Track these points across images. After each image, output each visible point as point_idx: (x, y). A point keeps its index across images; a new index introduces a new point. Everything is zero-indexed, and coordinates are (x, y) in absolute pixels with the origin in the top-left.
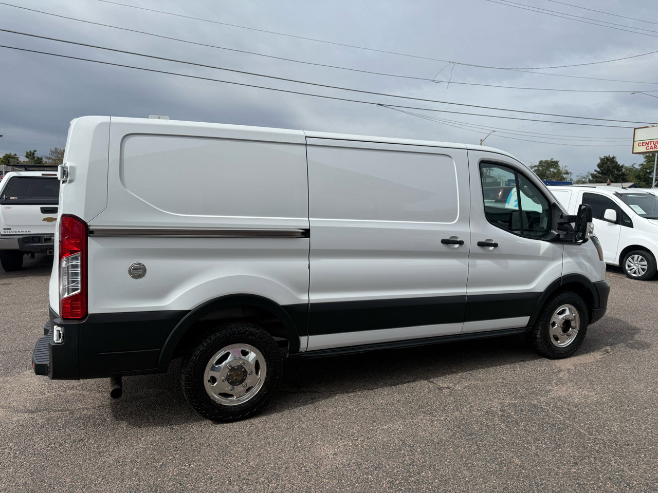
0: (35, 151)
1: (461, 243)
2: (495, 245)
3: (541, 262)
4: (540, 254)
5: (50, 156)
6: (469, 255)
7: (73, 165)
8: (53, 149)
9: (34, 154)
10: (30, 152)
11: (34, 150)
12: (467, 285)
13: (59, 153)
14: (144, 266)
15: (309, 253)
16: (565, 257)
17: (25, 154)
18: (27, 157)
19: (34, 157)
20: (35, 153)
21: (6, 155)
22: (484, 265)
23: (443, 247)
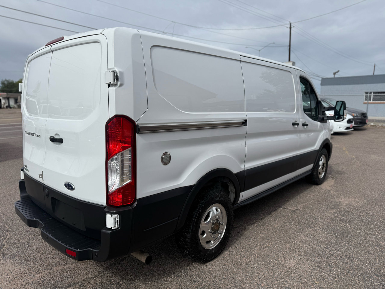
7: (121, 70)
14: (170, 155)
15: (246, 136)
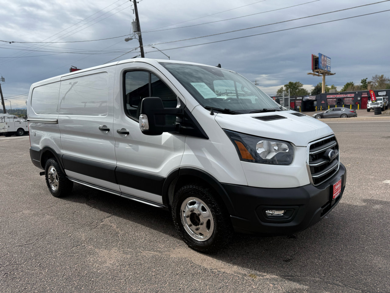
0: (367, 79)
1: (109, 130)
2: (128, 133)
4: (162, 144)
5: (372, 81)
6: (115, 139)
8: (374, 76)
9: (366, 80)
10: (364, 79)
12: (116, 159)
13: (378, 78)
15: (60, 131)
16: (187, 149)
17: (361, 81)
18: (362, 83)
19: (366, 82)
20: (367, 80)
21: (348, 83)
23: (101, 133)
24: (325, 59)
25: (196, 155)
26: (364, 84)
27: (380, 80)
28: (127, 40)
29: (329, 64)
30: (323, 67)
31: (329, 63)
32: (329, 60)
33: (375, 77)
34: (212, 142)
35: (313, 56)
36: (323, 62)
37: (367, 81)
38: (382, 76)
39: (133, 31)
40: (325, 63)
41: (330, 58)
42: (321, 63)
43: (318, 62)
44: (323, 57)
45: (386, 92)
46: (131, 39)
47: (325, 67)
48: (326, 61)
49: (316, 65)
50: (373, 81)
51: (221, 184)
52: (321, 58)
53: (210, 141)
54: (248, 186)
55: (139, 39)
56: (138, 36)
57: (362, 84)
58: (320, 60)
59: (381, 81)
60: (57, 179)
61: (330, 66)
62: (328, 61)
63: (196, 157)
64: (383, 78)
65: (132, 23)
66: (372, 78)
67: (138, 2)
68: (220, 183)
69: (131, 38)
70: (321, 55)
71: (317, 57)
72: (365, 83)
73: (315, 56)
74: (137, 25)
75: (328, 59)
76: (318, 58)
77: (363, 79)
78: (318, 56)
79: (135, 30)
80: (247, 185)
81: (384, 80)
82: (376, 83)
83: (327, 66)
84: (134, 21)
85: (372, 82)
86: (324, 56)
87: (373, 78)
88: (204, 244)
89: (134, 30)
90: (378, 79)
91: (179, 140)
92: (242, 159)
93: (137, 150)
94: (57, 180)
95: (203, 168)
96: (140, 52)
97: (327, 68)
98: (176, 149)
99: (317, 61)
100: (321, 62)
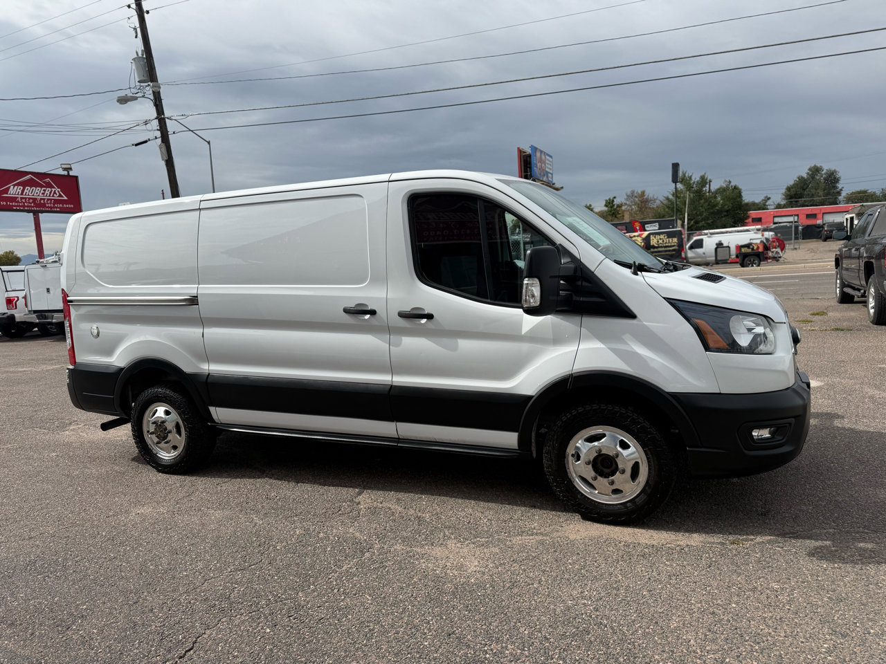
0: (615, 198)
1: (373, 313)
2: (430, 317)
3: (525, 347)
4: (523, 333)
6: (389, 330)
8: (629, 193)
9: (613, 201)
10: (610, 199)
11: (613, 196)
12: (392, 370)
13: (636, 197)
16: (587, 338)
17: (604, 203)
18: (606, 206)
19: (614, 205)
20: (615, 200)
22: (415, 345)
23: (348, 319)
24: (543, 157)
25: (609, 349)
26: (610, 209)
27: (639, 200)
28: (123, 100)
29: (550, 169)
30: (540, 174)
31: (549, 166)
32: (549, 161)
33: (631, 195)
34: (645, 323)
35: (520, 151)
36: (539, 164)
37: (617, 202)
38: (643, 193)
39: (137, 80)
40: (543, 165)
41: (551, 157)
42: (536, 167)
43: (530, 163)
44: (538, 154)
45: (659, 225)
46: (136, 98)
47: (544, 175)
48: (544, 162)
49: (526, 171)
50: (628, 203)
51: (670, 395)
52: (536, 156)
53: (640, 321)
54: (720, 394)
55: (155, 99)
56: (151, 92)
57: (606, 209)
58: (534, 160)
59: (642, 202)
60: (179, 432)
61: (551, 172)
62: (547, 162)
63: (610, 351)
64: (645, 197)
65: (134, 59)
66: (626, 197)
67: (148, 12)
68: (668, 393)
69: (132, 95)
70: (534, 149)
71: (528, 153)
72: (611, 207)
73: (524, 152)
74: (147, 65)
75: (547, 157)
76: (530, 156)
77: (607, 199)
78: (529, 151)
79: (143, 78)
80: (719, 392)
81: (647, 201)
82: (633, 207)
83: (548, 173)
84: (140, 55)
85: (626, 204)
86: (541, 152)
87: (628, 196)
88: (626, 507)
89: (139, 77)
90: (637, 199)
91: (567, 323)
92: (707, 348)
93: (455, 349)
94: (180, 435)
95: (631, 370)
96: (158, 130)
97: (547, 177)
98: (557, 340)
99: (527, 161)
100: (536, 164)
